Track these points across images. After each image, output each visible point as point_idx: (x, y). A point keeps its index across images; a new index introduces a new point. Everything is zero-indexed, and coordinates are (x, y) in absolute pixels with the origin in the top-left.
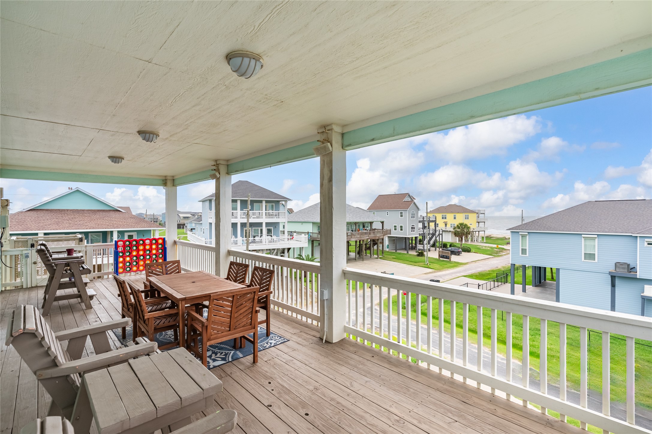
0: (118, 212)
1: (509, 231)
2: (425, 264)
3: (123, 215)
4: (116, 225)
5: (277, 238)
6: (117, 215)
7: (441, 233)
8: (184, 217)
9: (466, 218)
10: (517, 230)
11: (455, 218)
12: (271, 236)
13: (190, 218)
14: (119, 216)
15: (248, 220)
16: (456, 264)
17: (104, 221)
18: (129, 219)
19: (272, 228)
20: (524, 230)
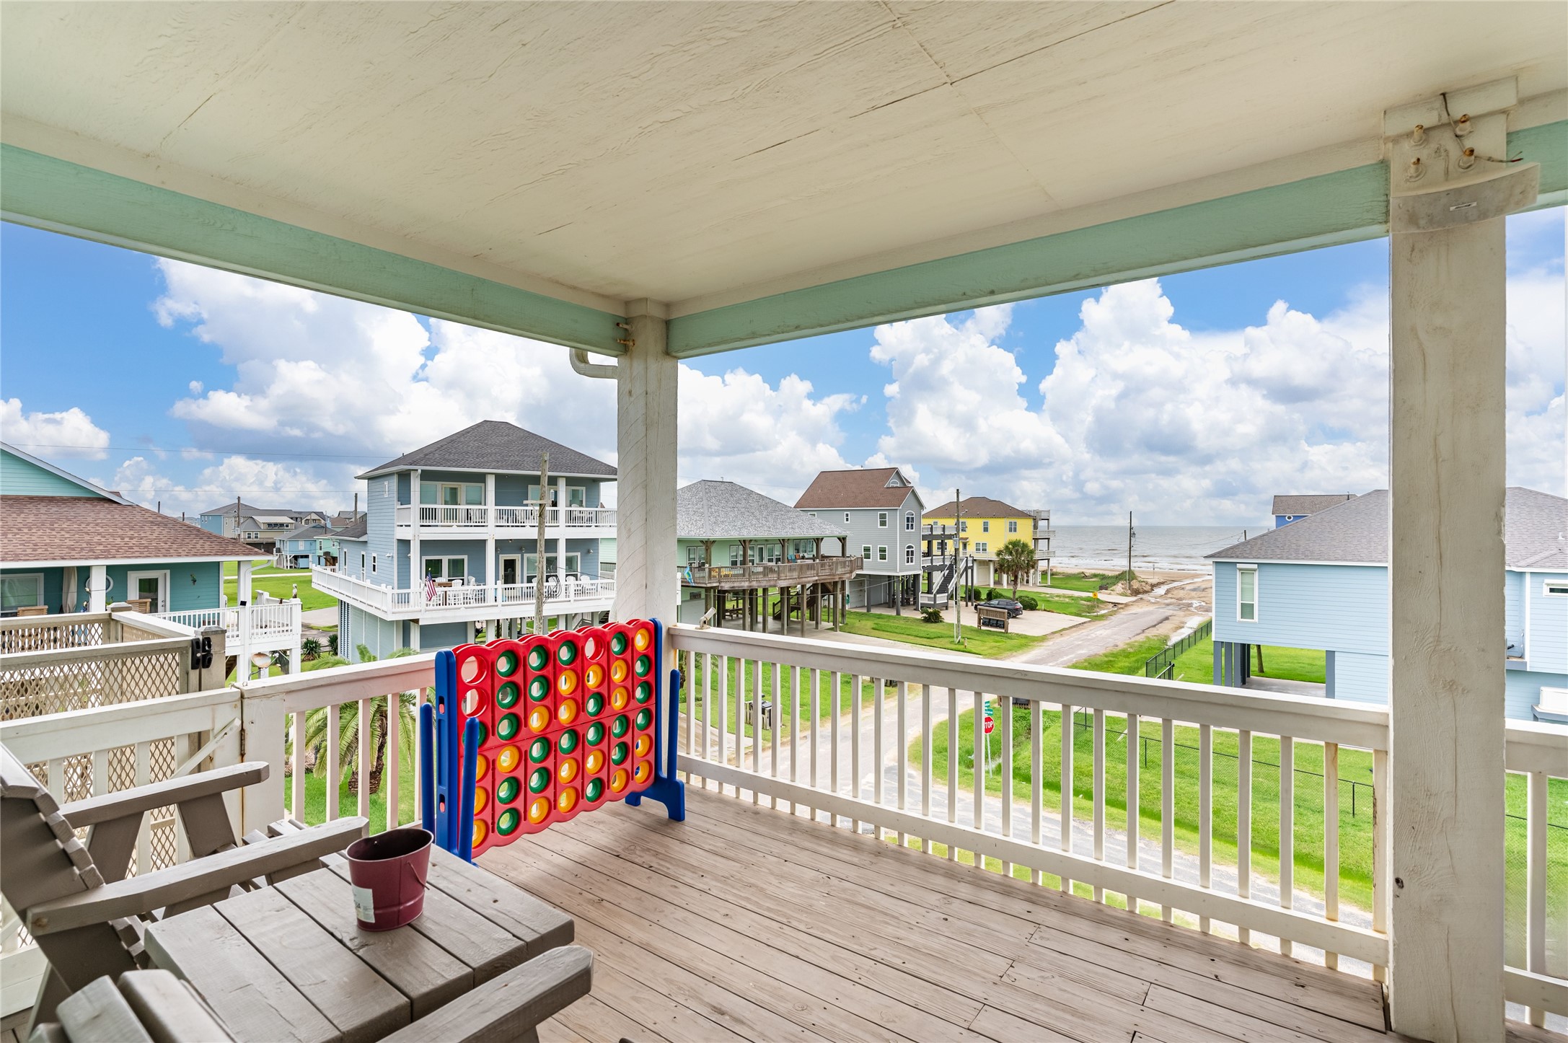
0: (106, 505)
1: (1210, 561)
2: (952, 642)
3: (124, 516)
4: (101, 547)
5: (593, 582)
6: (101, 515)
7: (970, 564)
8: (270, 525)
9: (1011, 530)
10: (1232, 557)
11: (986, 529)
12: (576, 576)
13: (287, 526)
14: (109, 516)
15: (541, 533)
16: (1023, 641)
17: (54, 533)
18: (146, 528)
19: (579, 554)
20: (1247, 558)
